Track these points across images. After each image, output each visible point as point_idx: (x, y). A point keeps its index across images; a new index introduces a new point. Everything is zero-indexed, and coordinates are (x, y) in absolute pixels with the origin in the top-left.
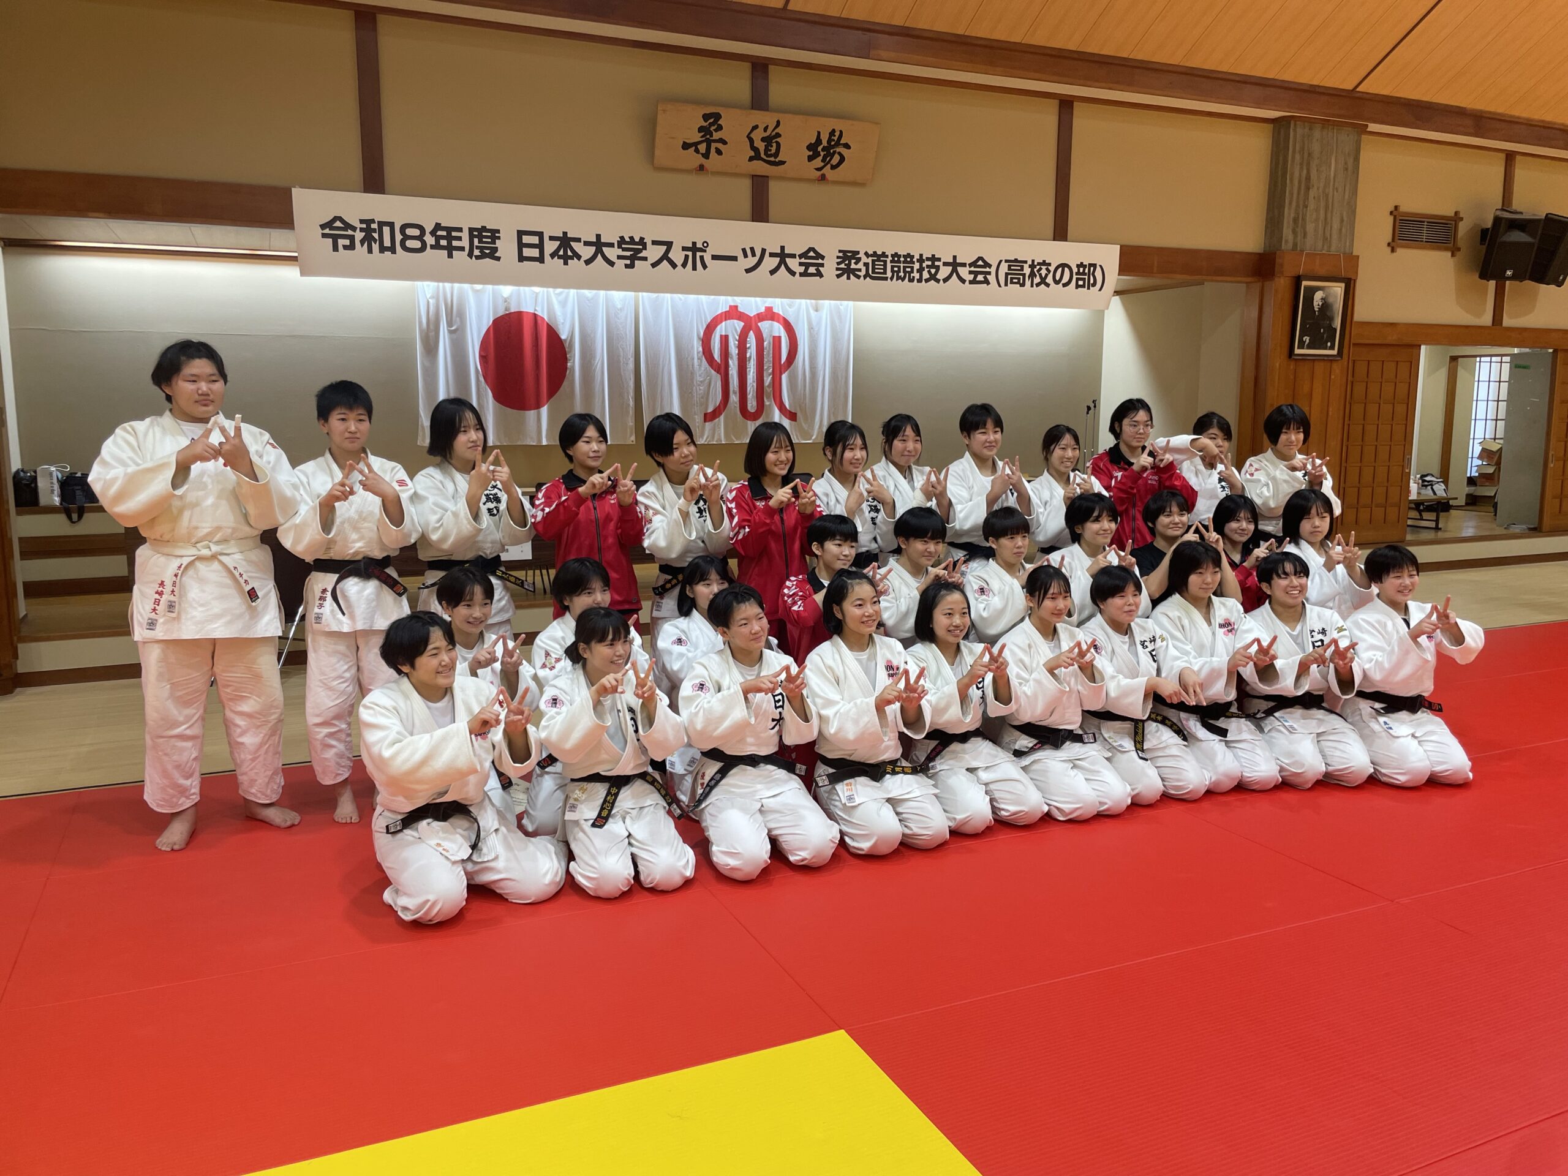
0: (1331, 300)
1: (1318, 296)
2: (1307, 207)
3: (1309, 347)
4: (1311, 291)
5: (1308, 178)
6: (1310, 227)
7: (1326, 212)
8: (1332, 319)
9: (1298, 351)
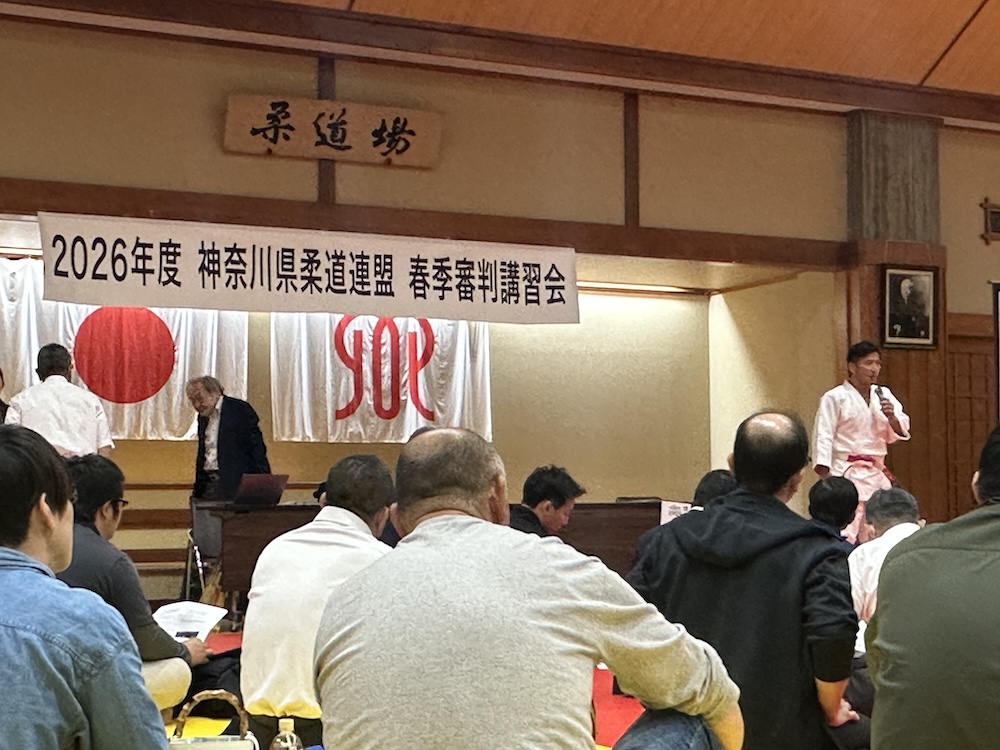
0: (920, 288)
1: (906, 285)
2: (886, 197)
3: (901, 336)
4: (897, 281)
5: (885, 170)
6: (891, 216)
7: (907, 201)
8: (923, 307)
9: (889, 339)
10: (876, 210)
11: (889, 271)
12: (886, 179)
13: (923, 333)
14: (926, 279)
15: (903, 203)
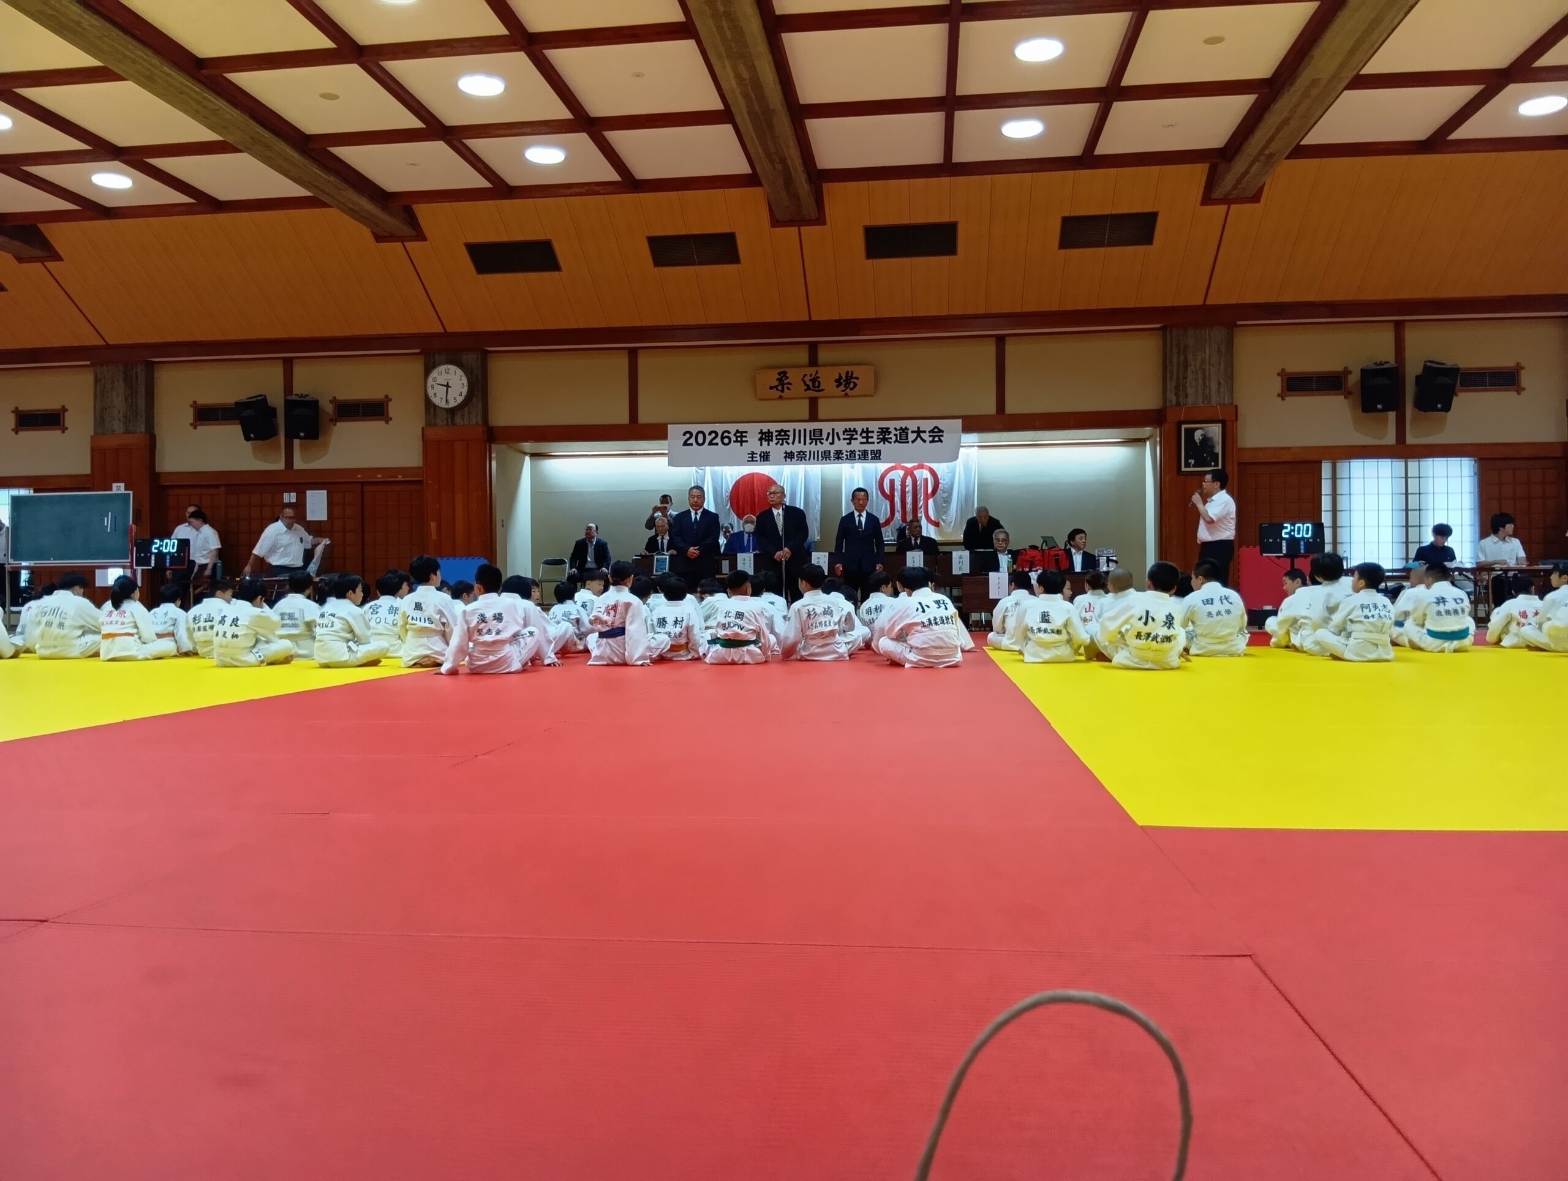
0: (1210, 435)
1: (1198, 436)
2: (1186, 378)
3: (1194, 466)
4: (1190, 433)
5: (1186, 360)
7: (1204, 380)
8: (1213, 447)
9: (1184, 469)
10: (1177, 387)
11: (1184, 427)
12: (1186, 367)
13: (1213, 464)
14: (1215, 431)
15: (1200, 381)
